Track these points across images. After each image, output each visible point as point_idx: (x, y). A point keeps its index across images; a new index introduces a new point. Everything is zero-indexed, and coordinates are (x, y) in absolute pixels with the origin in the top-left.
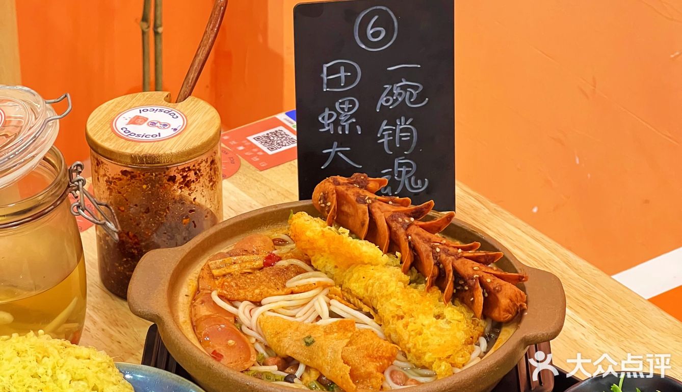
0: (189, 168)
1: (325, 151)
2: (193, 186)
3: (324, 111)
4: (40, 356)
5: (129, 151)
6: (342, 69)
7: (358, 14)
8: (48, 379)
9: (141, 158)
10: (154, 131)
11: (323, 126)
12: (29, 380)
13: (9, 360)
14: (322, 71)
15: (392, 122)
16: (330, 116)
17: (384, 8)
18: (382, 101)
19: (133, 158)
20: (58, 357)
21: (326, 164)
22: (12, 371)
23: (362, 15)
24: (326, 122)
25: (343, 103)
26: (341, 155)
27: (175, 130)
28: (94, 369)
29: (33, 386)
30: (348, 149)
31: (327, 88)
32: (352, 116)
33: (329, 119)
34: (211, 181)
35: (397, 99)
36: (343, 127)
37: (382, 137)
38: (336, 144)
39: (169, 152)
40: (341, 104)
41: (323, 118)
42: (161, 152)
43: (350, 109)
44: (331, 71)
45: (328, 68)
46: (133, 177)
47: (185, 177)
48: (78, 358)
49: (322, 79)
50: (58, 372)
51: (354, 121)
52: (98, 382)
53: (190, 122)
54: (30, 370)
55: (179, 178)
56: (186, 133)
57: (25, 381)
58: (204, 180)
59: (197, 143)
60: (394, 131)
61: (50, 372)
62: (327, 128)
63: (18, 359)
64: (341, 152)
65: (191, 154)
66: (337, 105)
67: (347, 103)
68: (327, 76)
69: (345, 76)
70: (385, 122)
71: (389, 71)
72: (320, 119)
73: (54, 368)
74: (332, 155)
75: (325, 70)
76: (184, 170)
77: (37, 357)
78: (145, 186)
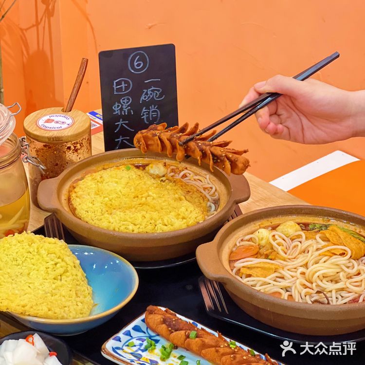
0: (77, 142)
1: (116, 124)
2: (79, 151)
3: (115, 104)
4: (30, 243)
5: (47, 135)
6: (123, 82)
7: (130, 55)
8: (35, 253)
9: (53, 138)
10: (58, 125)
11: (115, 111)
12: (26, 255)
13: (15, 245)
14: (113, 85)
15: (148, 108)
16: (118, 106)
17: (142, 52)
18: (143, 98)
19: (49, 138)
20: (39, 243)
21: (117, 130)
22: (17, 250)
23: (132, 56)
24: (116, 109)
25: (124, 100)
26: (124, 125)
27: (68, 125)
28: (59, 249)
29: (28, 257)
30: (127, 122)
31: (116, 92)
32: (128, 106)
33: (118, 107)
34: (87, 149)
35: (150, 97)
36: (125, 111)
37: (143, 115)
38: (121, 120)
39: (67, 135)
40: (123, 100)
41: (115, 108)
42: (63, 135)
43: (127, 102)
44: (118, 84)
45: (116, 83)
46: (50, 148)
47: (75, 147)
48: (49, 243)
49: (114, 88)
50: (40, 250)
51: (129, 108)
52: (61, 255)
53: (75, 121)
54: (26, 250)
55: (72, 148)
56: (74, 126)
57: (24, 255)
58: (84, 148)
59: (80, 130)
60: (149, 112)
61: (36, 250)
62: (117, 112)
63: (19, 244)
64: (124, 123)
65: (78, 136)
66: (121, 100)
67: (126, 99)
68: (116, 86)
69: (125, 86)
70: (144, 108)
71: (145, 83)
72: (113, 108)
73: (38, 249)
74: (120, 126)
75: (115, 83)
76: (74, 143)
77: (29, 244)
78: (55, 152)
